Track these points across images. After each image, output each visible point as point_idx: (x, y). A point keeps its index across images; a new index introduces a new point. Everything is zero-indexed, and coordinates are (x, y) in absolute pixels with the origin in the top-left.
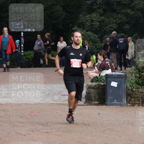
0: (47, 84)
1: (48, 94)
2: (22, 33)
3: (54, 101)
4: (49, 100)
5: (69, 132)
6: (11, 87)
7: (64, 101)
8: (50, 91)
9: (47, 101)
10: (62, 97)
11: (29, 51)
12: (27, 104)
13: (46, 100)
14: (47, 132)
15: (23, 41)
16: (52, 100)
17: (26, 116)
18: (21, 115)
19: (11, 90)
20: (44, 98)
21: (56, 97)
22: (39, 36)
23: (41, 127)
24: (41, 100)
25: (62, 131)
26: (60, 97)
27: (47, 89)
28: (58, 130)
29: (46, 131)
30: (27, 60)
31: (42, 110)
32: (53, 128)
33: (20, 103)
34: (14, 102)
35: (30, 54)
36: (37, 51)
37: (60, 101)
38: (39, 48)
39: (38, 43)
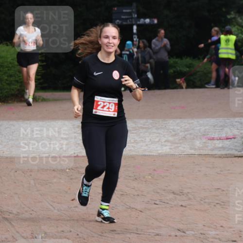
0: (181, 118)
1: (184, 137)
2: (135, 28)
3: (195, 149)
4: (185, 149)
5: (221, 205)
7: (212, 150)
8: (187, 131)
9: (183, 149)
10: (209, 141)
12: (145, 155)
13: (180, 148)
14: (182, 206)
15: (136, 41)
16: (191, 149)
17: (144, 178)
18: (135, 176)
20: (176, 145)
21: (198, 143)
23: (171, 196)
25: (209, 204)
26: (204, 142)
28: (202, 202)
29: (181, 203)
31: (172, 165)
32: (192, 197)
33: (134, 153)
37: (206, 150)
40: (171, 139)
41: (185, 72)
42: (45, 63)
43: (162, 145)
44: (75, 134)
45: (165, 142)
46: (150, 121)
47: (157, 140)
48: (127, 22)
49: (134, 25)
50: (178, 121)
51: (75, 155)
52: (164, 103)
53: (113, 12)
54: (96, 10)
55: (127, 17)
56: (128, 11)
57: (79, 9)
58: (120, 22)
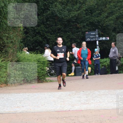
6: (89, 94)
11: (105, 59)
12: (105, 109)
15: (98, 49)
17: (105, 121)
18: (100, 121)
19: (89, 96)
22: (113, 43)
30: (103, 67)
33: (99, 108)
34: (93, 108)
35: (106, 62)
36: (112, 58)
38: (113, 55)
39: (112, 50)
44: (68, 99)
45: (115, 102)
46: (107, 91)
47: (111, 101)
48: (93, 39)
49: (97, 41)
50: (122, 90)
51: (68, 110)
52: (114, 81)
53: (86, 34)
54: (77, 33)
55: (93, 37)
56: (94, 34)
57: (68, 34)
58: (90, 39)
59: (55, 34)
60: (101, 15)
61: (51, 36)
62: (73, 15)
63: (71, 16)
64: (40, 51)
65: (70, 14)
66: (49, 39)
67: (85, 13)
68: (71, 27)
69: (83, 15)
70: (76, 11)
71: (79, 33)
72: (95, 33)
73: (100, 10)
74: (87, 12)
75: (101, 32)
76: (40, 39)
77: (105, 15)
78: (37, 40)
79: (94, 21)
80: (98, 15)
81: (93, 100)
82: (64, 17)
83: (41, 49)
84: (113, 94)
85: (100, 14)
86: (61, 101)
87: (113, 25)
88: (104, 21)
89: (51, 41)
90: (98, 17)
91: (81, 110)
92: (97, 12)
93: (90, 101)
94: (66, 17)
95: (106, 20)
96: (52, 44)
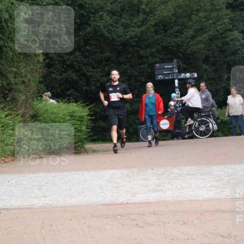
0: (224, 164)
1: (228, 182)
2: (176, 81)
4: (230, 193)
6: (162, 173)
9: (227, 193)
12: (192, 200)
13: (225, 192)
15: (178, 94)
17: (192, 222)
18: (183, 220)
19: (163, 177)
20: (221, 190)
22: (202, 84)
23: (220, 239)
24: (216, 193)
27: (225, 173)
32: (240, 240)
33: (181, 199)
34: (170, 199)
38: (205, 105)
39: (202, 96)
40: (215, 184)
41: (225, 121)
42: (94, 118)
43: (207, 190)
44: (125, 183)
45: (210, 187)
46: (195, 168)
47: (202, 185)
48: (169, 77)
49: (176, 79)
50: (222, 167)
51: (126, 202)
52: (207, 151)
53: (156, 68)
54: (140, 67)
55: (168, 72)
56: (169, 67)
57: (124, 67)
58: (162, 77)
59: (100, 68)
60: (182, 33)
61: (93, 72)
62: (132, 34)
63: (128, 36)
64: (74, 98)
65: (127, 32)
66: (91, 76)
67: (153, 30)
68: (129, 56)
69: (151, 35)
70: (137, 27)
71: (143, 66)
72: (172, 66)
73: (180, 26)
74: (157, 28)
75: (183, 63)
76: (74, 77)
77: (190, 33)
78: (69, 78)
79: (170, 45)
80: (177, 34)
81: (169, 184)
82: (116, 38)
83: (76, 94)
84: (206, 174)
85: (180, 32)
86: (112, 187)
87: (203, 51)
88: (188, 45)
89: (94, 80)
90: (177, 38)
91: (147, 203)
92: (176, 28)
93: (165, 186)
94: (120, 37)
95: (192, 43)
96: (95, 85)
